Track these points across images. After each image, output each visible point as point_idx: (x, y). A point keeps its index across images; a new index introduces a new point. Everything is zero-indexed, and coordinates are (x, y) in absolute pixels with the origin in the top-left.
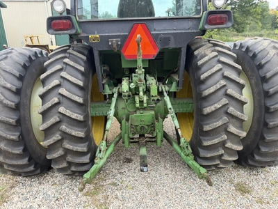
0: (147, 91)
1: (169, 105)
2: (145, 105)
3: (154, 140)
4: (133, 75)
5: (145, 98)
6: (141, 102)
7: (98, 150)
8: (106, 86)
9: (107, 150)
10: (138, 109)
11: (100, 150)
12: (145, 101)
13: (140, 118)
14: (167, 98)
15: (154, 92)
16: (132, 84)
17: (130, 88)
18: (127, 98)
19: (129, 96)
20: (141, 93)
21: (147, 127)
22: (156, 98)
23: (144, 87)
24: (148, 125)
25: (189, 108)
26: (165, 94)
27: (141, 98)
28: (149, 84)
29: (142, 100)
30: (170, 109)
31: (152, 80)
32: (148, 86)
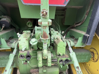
2: (49, 64)
4: (36, 28)
6: (45, 61)
12: (49, 60)
14: (73, 55)
15: (61, 49)
18: (25, 59)
20: (45, 51)
22: (64, 59)
25: (86, 59)
26: (70, 49)
27: (44, 56)
28: (54, 38)
29: (46, 58)
30: (78, 67)
31: (57, 34)
32: (52, 41)
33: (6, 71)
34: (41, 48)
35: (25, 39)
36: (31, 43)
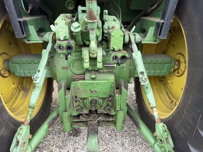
0: (105, 41)
1: (141, 67)
2: (100, 65)
3: (111, 119)
4: (80, 8)
5: (100, 53)
6: (93, 60)
7: (14, 141)
8: (32, 29)
9: (30, 140)
10: (88, 70)
11: (18, 142)
12: (100, 59)
13: (89, 87)
14: (137, 55)
15: (116, 42)
16: (76, 24)
17: (71, 32)
18: (65, 51)
19: (69, 48)
20: (93, 44)
21: (101, 101)
22: (120, 55)
23: (99, 33)
24: (102, 98)
25: (164, 70)
26: (134, 47)
27: (92, 52)
28: (109, 28)
29: (95, 56)
30: (142, 73)
31: (114, 20)
32: (105, 31)
33: (39, 71)
34: (87, 43)
35: (64, 21)
36: (72, 29)
